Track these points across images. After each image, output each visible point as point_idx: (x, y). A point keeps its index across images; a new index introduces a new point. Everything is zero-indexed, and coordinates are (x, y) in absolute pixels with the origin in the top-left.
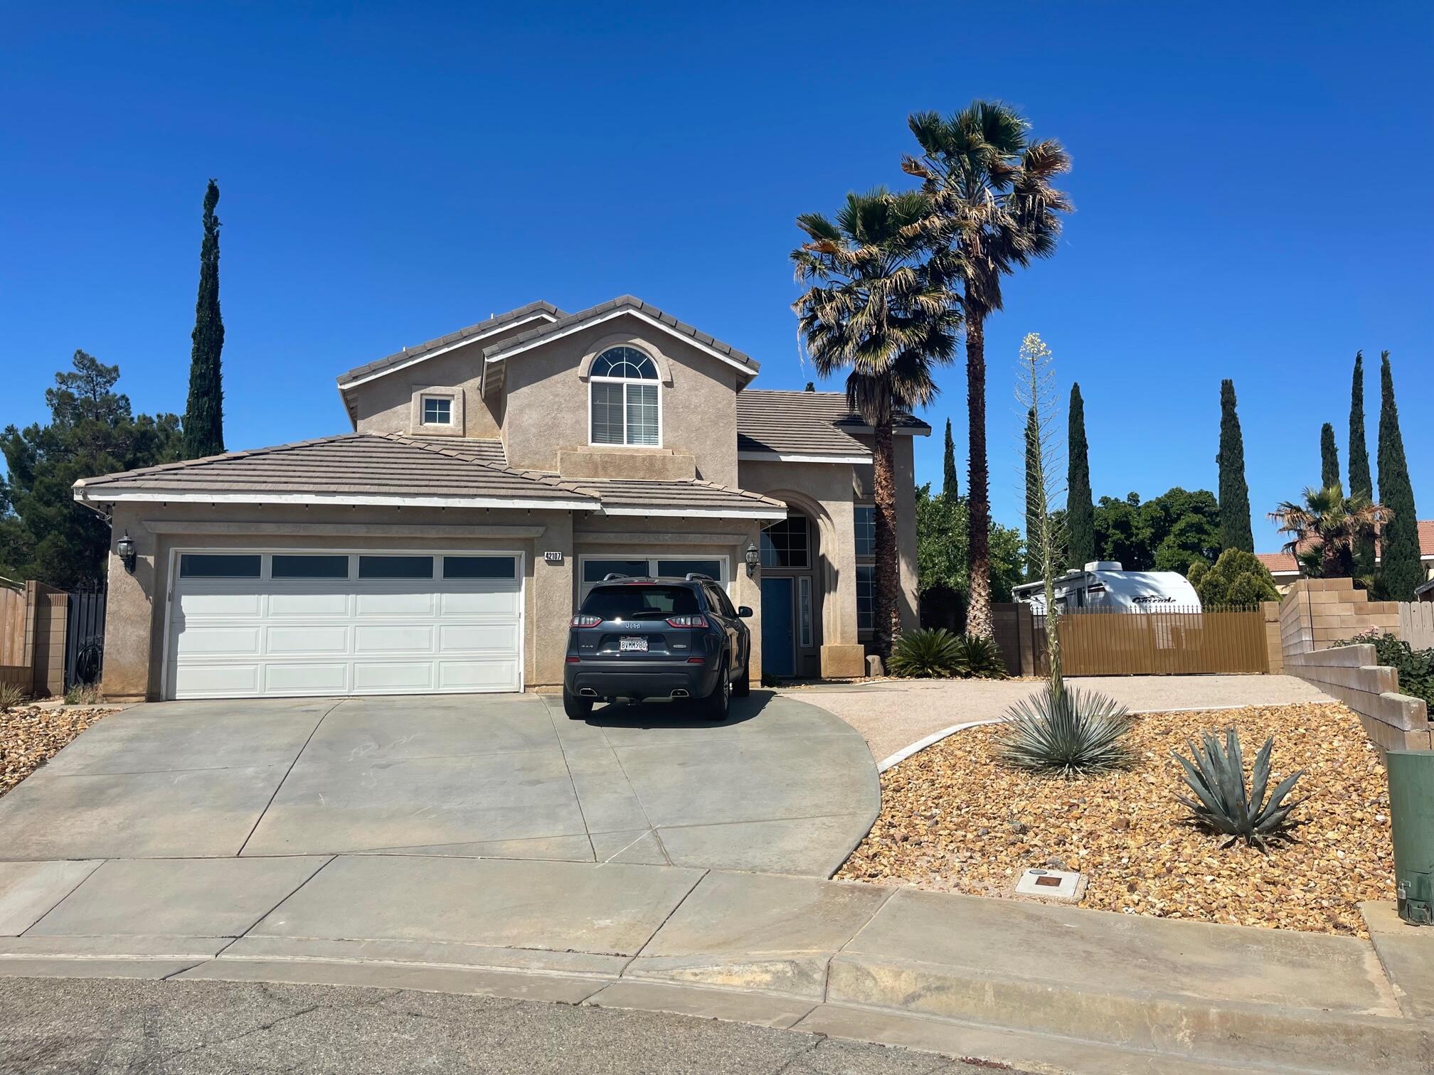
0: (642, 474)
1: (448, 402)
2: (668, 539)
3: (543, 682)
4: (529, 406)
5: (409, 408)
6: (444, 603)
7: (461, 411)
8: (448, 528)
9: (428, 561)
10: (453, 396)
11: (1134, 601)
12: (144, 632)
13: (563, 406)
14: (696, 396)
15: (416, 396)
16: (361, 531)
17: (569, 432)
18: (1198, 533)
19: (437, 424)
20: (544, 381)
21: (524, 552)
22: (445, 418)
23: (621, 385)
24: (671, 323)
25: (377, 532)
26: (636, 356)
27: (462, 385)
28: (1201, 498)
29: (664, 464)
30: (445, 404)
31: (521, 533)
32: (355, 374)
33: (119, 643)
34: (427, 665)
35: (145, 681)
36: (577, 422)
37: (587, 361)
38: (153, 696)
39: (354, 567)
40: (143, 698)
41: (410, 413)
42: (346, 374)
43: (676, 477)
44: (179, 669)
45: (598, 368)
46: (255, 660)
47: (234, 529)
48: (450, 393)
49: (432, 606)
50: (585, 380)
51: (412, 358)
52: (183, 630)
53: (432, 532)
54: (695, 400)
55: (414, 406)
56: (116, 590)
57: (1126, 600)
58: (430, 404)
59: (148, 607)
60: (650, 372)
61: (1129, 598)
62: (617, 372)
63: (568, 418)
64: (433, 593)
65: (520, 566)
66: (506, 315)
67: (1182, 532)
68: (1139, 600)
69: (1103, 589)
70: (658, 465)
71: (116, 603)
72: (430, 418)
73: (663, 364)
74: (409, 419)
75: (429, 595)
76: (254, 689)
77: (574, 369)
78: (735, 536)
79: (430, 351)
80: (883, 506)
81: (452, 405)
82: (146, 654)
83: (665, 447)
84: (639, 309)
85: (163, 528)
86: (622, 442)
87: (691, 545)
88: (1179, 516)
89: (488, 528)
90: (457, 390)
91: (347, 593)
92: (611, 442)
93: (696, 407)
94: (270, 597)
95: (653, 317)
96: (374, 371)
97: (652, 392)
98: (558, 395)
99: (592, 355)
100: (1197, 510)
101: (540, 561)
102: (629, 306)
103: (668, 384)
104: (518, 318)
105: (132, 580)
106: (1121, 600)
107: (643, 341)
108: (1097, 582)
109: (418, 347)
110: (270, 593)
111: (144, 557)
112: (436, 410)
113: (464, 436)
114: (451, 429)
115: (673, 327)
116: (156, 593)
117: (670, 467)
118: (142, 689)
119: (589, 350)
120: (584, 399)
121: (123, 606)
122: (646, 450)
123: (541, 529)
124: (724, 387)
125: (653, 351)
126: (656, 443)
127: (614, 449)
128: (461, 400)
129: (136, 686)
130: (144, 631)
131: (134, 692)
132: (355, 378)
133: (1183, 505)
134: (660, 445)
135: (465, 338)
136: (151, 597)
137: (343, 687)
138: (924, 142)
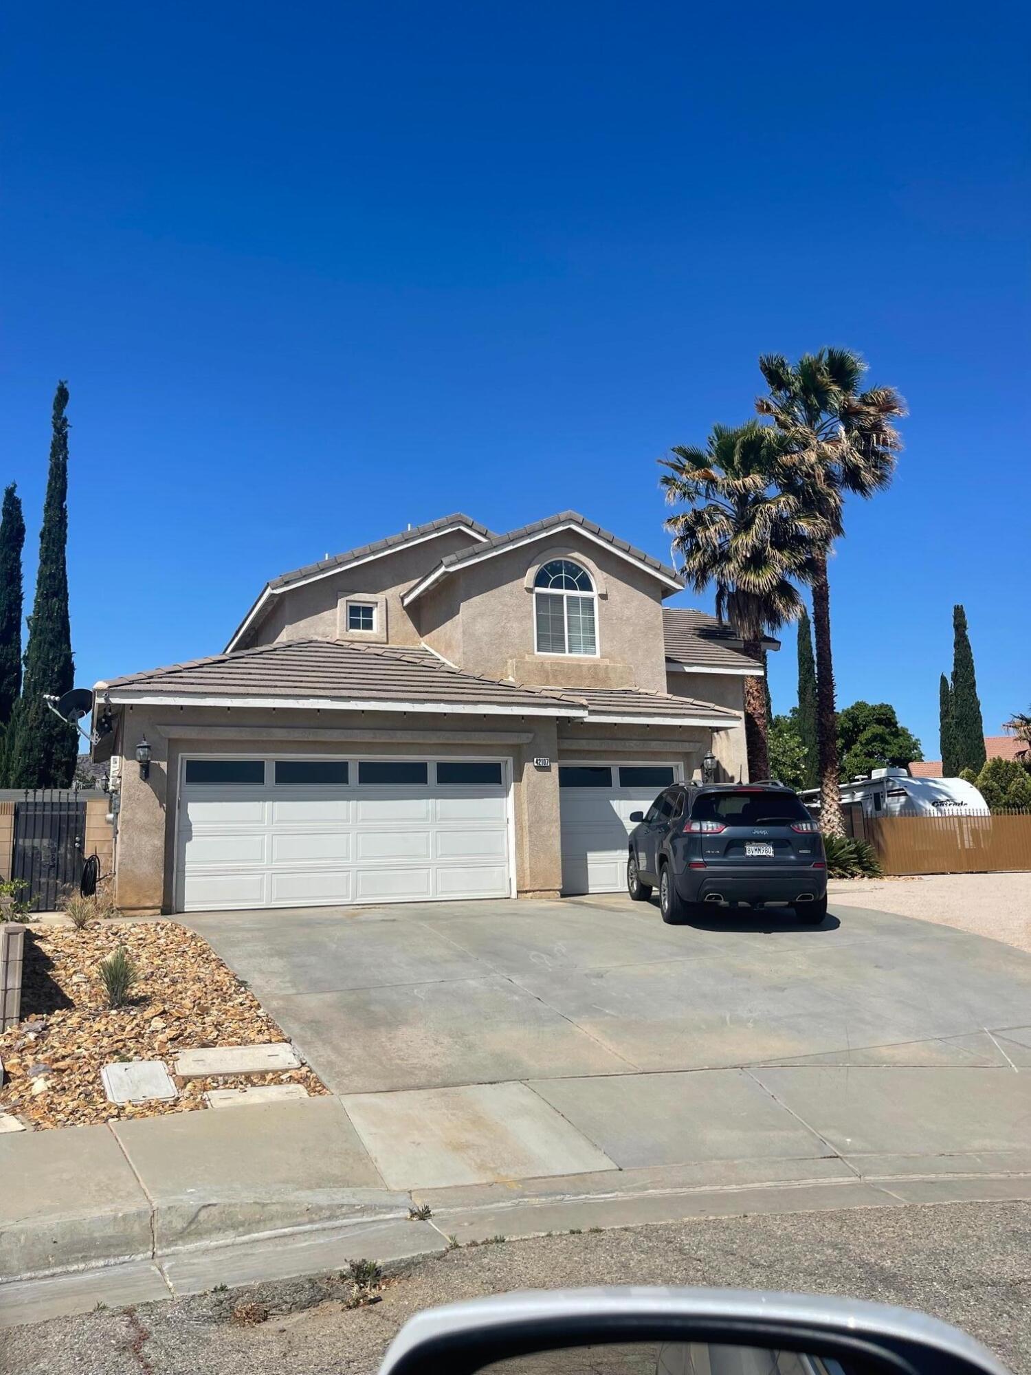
0: (587, 682)
1: (371, 610)
2: (633, 746)
3: (536, 888)
4: (482, 615)
5: (335, 614)
6: (438, 808)
7: (385, 619)
8: (448, 734)
9: (423, 767)
10: (377, 603)
11: (933, 804)
12: (159, 842)
13: (511, 615)
14: (628, 608)
15: (342, 603)
16: (367, 737)
17: (517, 641)
18: (882, 743)
19: (361, 631)
20: (493, 591)
21: (511, 758)
22: (368, 625)
23: (561, 597)
24: (608, 538)
25: (383, 738)
26: (573, 569)
27: (383, 592)
28: (883, 711)
29: (607, 673)
30: (368, 612)
31: (512, 739)
32: (286, 579)
33: (134, 853)
34: (425, 872)
35: (160, 893)
36: (524, 632)
37: (532, 573)
38: (167, 910)
39: (353, 773)
40: (159, 911)
41: (335, 619)
42: (277, 579)
43: (618, 686)
44: (187, 879)
45: (541, 580)
46: (262, 869)
47: (245, 734)
48: (374, 600)
49: (428, 812)
50: (530, 591)
51: (340, 564)
52: (190, 839)
53: (433, 738)
54: (627, 612)
55: (340, 612)
56: (130, 797)
57: (925, 803)
58: (354, 611)
59: (161, 814)
60: (586, 585)
61: (927, 802)
62: (557, 584)
63: (515, 627)
64: (428, 798)
65: (508, 771)
66: (427, 525)
67: (869, 742)
68: (937, 803)
69: (905, 794)
70: (602, 674)
71: (130, 811)
72: (354, 624)
73: (600, 580)
74: (335, 625)
75: (425, 801)
76: (261, 899)
77: (521, 580)
78: (691, 744)
79: (357, 558)
80: (755, 716)
81: (375, 613)
82: (161, 865)
83: (602, 657)
84: (580, 525)
85: (177, 733)
86: (564, 652)
87: (650, 752)
88: (865, 727)
89: (483, 734)
90: (379, 597)
91: (349, 799)
92: (553, 651)
93: (628, 619)
94: (275, 803)
95: (593, 532)
96: (305, 577)
97: (590, 602)
98: (506, 605)
99: (538, 566)
100: (879, 722)
101: (529, 768)
102: (571, 522)
103: (603, 597)
104: (438, 529)
105: (146, 787)
106: (921, 803)
107: (581, 555)
108: (897, 788)
109: (346, 555)
110: (274, 800)
111: (157, 762)
112: (360, 617)
113: (387, 643)
114: (376, 636)
115: (610, 542)
116: (167, 800)
117: (612, 675)
118: (158, 901)
119: (534, 561)
120: (530, 609)
121: (137, 813)
122: (586, 660)
123: (531, 735)
124: (652, 601)
125: (589, 565)
126: (594, 653)
127: (558, 658)
128: (384, 608)
129: (151, 898)
130: (158, 840)
131: (150, 904)
132: (287, 583)
133: (868, 717)
134: (598, 655)
135: (390, 547)
136: (165, 805)
137: (347, 896)
138: (771, 383)
